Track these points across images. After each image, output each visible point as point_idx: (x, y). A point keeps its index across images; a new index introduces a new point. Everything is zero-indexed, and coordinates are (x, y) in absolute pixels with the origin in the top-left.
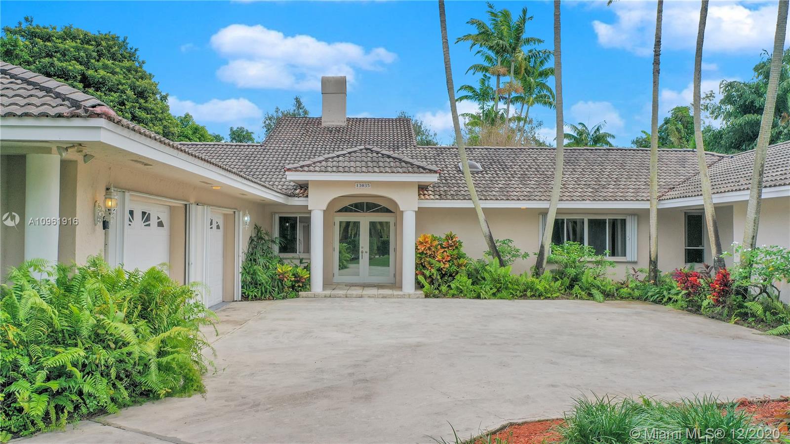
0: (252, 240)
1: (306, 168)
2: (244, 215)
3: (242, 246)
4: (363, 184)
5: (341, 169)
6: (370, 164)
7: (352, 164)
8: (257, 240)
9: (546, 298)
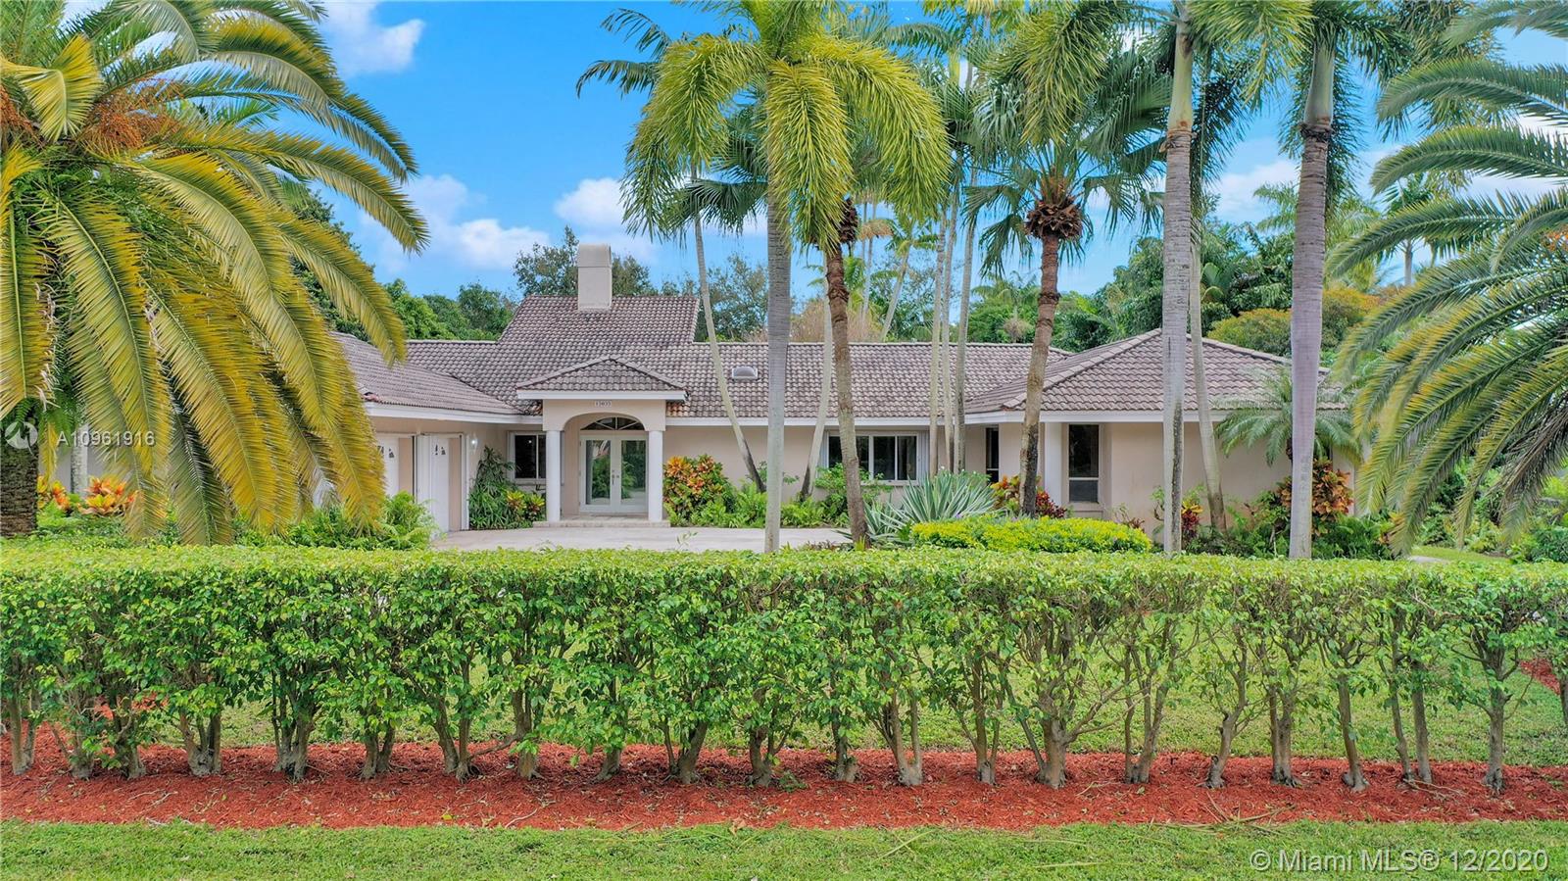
0: (481, 465)
1: (539, 386)
2: (472, 438)
3: (469, 472)
4: (602, 402)
5: (577, 386)
6: (611, 380)
7: (591, 380)
8: (488, 466)
9: (805, 527)
